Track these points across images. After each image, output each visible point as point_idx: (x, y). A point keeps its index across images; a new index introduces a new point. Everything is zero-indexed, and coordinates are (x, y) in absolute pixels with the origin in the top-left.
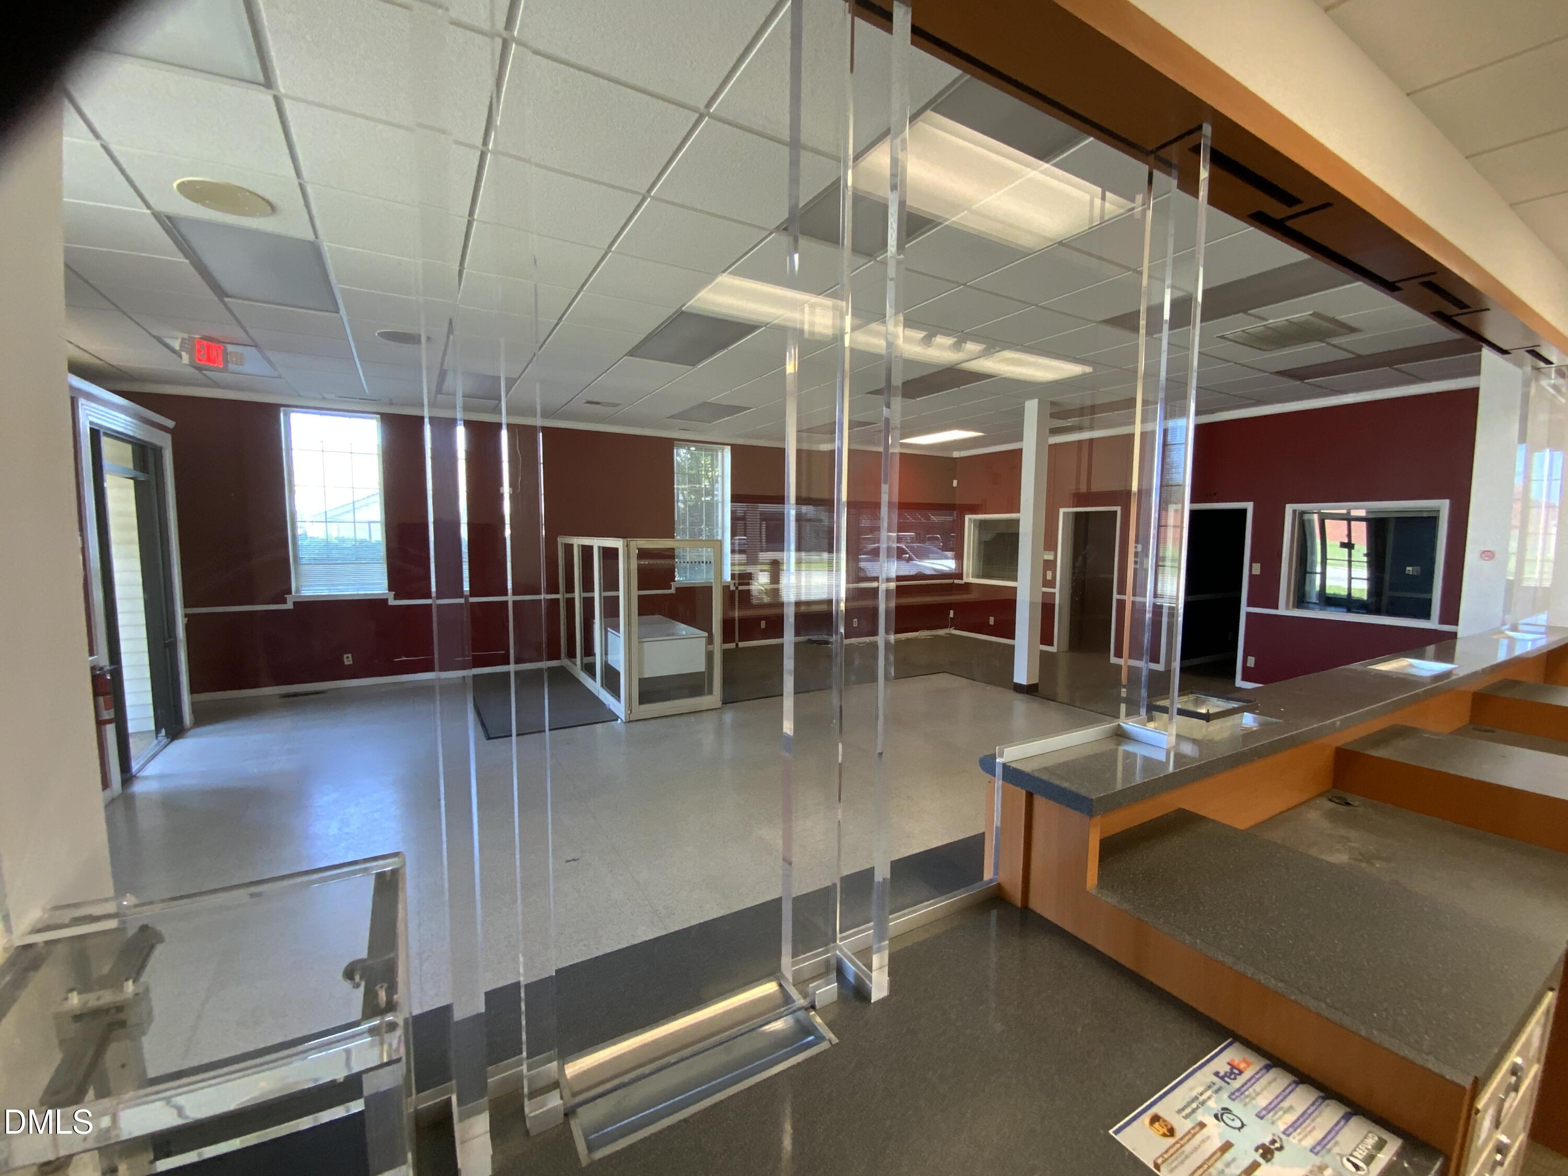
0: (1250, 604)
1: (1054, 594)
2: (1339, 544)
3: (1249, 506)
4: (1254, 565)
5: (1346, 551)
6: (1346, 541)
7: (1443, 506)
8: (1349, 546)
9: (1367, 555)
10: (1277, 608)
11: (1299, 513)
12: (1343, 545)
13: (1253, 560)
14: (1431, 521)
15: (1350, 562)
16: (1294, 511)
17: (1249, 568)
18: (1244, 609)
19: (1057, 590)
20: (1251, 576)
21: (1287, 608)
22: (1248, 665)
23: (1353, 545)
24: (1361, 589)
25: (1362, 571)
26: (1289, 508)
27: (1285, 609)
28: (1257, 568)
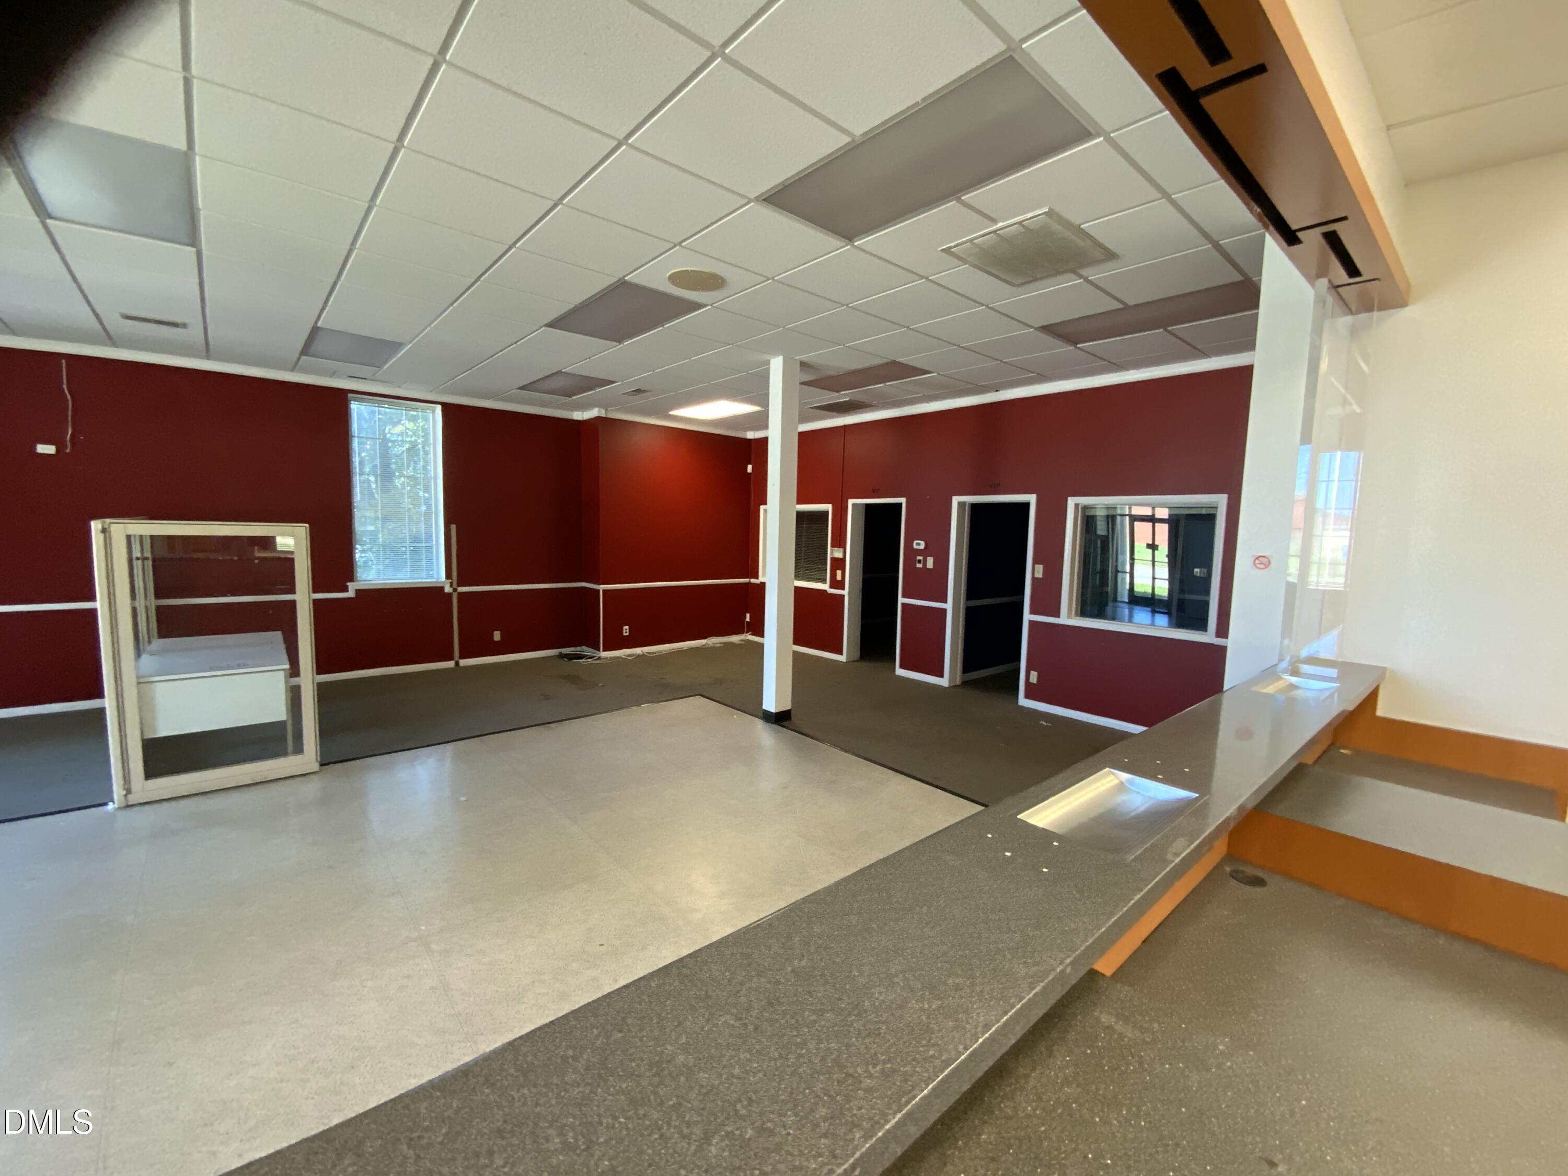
0: (1033, 612)
1: (843, 596)
2: (1145, 545)
3: (1032, 499)
4: (1037, 566)
5: (1150, 551)
6: (1151, 542)
7: (1221, 501)
8: (1153, 547)
9: (1168, 556)
10: (1059, 616)
11: (1082, 508)
12: (1149, 546)
13: (1035, 562)
14: (1209, 519)
15: (1153, 561)
16: (1077, 506)
17: (1032, 571)
18: (1027, 617)
19: (845, 592)
20: (1034, 580)
21: (1069, 616)
22: (1031, 681)
23: (1157, 546)
24: (1163, 589)
25: (1163, 571)
26: (1072, 502)
27: (1068, 617)
28: (1040, 571)
